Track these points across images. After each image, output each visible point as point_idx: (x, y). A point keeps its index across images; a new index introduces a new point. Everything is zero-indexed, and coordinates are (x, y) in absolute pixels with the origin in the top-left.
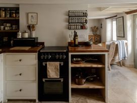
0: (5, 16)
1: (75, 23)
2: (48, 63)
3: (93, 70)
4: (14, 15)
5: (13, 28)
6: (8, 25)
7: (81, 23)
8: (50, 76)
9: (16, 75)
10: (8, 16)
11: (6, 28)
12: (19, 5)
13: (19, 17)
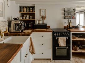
0: (26, 11)
1: (68, 15)
2: (59, 38)
3: (78, 42)
4: (32, 10)
5: (31, 18)
6: (28, 16)
7: (72, 15)
8: (60, 45)
9: (40, 45)
10: (28, 11)
11: (27, 18)
12: (35, 4)
13: (35, 11)
